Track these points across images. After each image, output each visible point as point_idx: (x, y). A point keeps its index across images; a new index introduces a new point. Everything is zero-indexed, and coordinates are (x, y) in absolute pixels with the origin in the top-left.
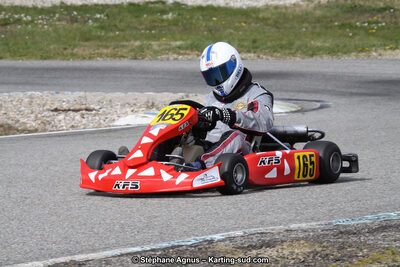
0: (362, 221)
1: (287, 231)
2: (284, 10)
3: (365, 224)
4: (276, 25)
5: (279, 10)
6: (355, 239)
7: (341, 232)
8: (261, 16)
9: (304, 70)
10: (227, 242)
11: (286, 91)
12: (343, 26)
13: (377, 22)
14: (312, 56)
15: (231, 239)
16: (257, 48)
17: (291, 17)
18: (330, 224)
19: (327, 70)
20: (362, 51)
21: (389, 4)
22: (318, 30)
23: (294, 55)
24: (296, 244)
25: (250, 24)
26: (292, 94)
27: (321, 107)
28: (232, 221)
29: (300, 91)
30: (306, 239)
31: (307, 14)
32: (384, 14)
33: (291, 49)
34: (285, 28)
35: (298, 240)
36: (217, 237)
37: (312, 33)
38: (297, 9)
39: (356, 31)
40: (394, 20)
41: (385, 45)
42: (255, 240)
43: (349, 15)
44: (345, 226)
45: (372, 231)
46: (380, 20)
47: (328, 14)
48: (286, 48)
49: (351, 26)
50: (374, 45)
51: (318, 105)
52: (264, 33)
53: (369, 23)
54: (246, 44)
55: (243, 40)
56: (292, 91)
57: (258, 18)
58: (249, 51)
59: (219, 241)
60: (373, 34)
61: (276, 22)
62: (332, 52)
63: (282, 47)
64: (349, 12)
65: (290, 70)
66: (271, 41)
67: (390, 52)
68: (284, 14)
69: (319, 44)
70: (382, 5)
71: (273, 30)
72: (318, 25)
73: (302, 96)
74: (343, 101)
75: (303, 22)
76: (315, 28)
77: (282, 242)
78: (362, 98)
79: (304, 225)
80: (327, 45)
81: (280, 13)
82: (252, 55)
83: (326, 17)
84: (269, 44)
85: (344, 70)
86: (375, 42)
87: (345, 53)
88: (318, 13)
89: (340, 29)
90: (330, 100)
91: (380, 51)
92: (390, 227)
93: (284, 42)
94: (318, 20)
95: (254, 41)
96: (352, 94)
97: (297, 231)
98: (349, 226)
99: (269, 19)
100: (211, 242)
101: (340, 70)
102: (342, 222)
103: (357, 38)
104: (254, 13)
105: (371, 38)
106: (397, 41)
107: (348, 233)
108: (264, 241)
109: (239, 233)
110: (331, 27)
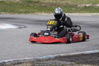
0: (43, 58)
1: (24, 60)
2: (11, 1)
3: (44, 58)
4: (10, 5)
5: (10, 1)
6: (42, 62)
7: (38, 60)
8: (6, 3)
9: (19, 17)
10: (9, 63)
11: (15, 23)
12: (27, 6)
13: (36, 5)
14: (20, 13)
15: (10, 62)
16: (5, 11)
17: (13, 3)
18: (35, 58)
19: (25, 17)
20: (33, 13)
21: (39, 1)
22: (21, 7)
23: (15, 13)
24: (27, 63)
25: (3, 5)
26: (17, 23)
27: (25, 27)
28: (8, 57)
29: (18, 23)
30: (30, 62)
31: (18, 3)
32: (37, 3)
33: (14, 12)
34: (12, 6)
35: (28, 62)
36: (6, 61)
37: (20, 8)
38: (15, 1)
39: (31, 7)
40: (40, 5)
41: (39, 11)
42: (16, 62)
43: (29, 3)
44: (39, 59)
45: (46, 60)
46: (37, 5)
47: (23, 3)
48: (13, 11)
49: (29, 6)
50: (36, 11)
51: (24, 26)
52: (7, 7)
53: (34, 5)
54: (3, 10)
55: (2, 9)
56: (16, 23)
57: (5, 3)
58: (3, 12)
59: (7, 62)
60: (35, 8)
61: (10, 4)
62: (25, 13)
63: (12, 11)
64: (28, 2)
65: (15, 17)
66: (9, 9)
67: (40, 13)
68: (12, 3)
69: (22, 10)
70: (37, 1)
71: (9, 6)
72: (21, 6)
73: (19, 24)
74: (30, 25)
75: (17, 5)
76: (20, 6)
77: (23, 63)
78: (35, 25)
79: (28, 58)
80: (24, 11)
81: (11, 2)
82: (4, 13)
83: (22, 4)
84: (9, 10)
85: (29, 18)
86: (36, 10)
87: (29, 13)
88: (20, 2)
89: (27, 7)
90: (27, 25)
91: (38, 13)
92: (51, 59)
93: (13, 10)
94: (21, 4)
95: (5, 9)
96: (32, 24)
97: (27, 60)
98: (40, 59)
99: (8, 4)
100: (5, 62)
101: (28, 18)
102: (38, 58)
103: (31, 9)
104: (4, 2)
105: (35, 9)
106: (42, 10)
107: (40, 60)
108: (18, 62)
109: (12, 60)
110: (24, 6)
